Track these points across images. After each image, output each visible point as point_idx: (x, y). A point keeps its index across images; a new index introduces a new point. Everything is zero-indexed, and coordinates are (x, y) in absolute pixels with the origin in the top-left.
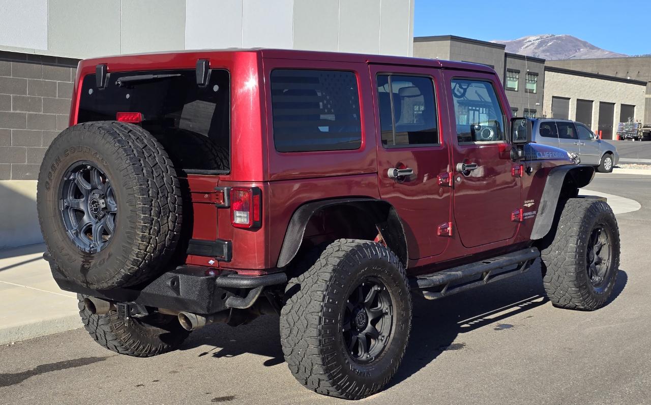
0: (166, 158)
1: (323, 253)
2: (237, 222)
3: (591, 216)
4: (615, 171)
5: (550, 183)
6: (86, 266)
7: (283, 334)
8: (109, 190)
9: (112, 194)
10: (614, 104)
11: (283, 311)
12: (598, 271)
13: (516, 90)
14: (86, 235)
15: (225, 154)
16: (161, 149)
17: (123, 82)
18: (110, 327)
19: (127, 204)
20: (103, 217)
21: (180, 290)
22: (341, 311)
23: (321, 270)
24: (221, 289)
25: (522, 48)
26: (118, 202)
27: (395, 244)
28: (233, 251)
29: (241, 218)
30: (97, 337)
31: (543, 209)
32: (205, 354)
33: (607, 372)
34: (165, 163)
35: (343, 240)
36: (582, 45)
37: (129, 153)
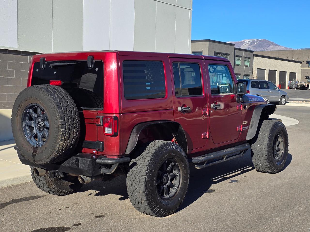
0: (73, 102)
1: (147, 147)
2: (106, 133)
3: (275, 129)
4: (287, 104)
5: (255, 113)
6: (34, 153)
7: (128, 186)
8: (46, 117)
9: (47, 119)
10: (286, 72)
11: (128, 175)
12: (278, 154)
13: (240, 65)
14: (35, 138)
15: (101, 100)
16: (70, 98)
17: (52, 66)
18: (46, 181)
19: (54, 124)
20: (43, 130)
21: (79, 165)
22: (156, 175)
23: (146, 156)
24: (99, 165)
25: (243, 45)
26: (50, 123)
27: (182, 143)
28: (104, 147)
29: (108, 131)
30: (39, 186)
31: (252, 125)
32: (91, 194)
33: (282, 203)
34: (72, 105)
35: (157, 141)
36: (271, 44)
37: (55, 100)
